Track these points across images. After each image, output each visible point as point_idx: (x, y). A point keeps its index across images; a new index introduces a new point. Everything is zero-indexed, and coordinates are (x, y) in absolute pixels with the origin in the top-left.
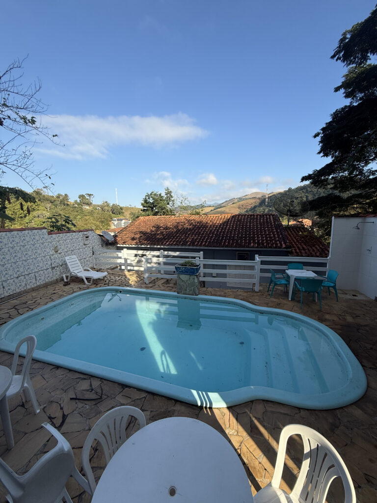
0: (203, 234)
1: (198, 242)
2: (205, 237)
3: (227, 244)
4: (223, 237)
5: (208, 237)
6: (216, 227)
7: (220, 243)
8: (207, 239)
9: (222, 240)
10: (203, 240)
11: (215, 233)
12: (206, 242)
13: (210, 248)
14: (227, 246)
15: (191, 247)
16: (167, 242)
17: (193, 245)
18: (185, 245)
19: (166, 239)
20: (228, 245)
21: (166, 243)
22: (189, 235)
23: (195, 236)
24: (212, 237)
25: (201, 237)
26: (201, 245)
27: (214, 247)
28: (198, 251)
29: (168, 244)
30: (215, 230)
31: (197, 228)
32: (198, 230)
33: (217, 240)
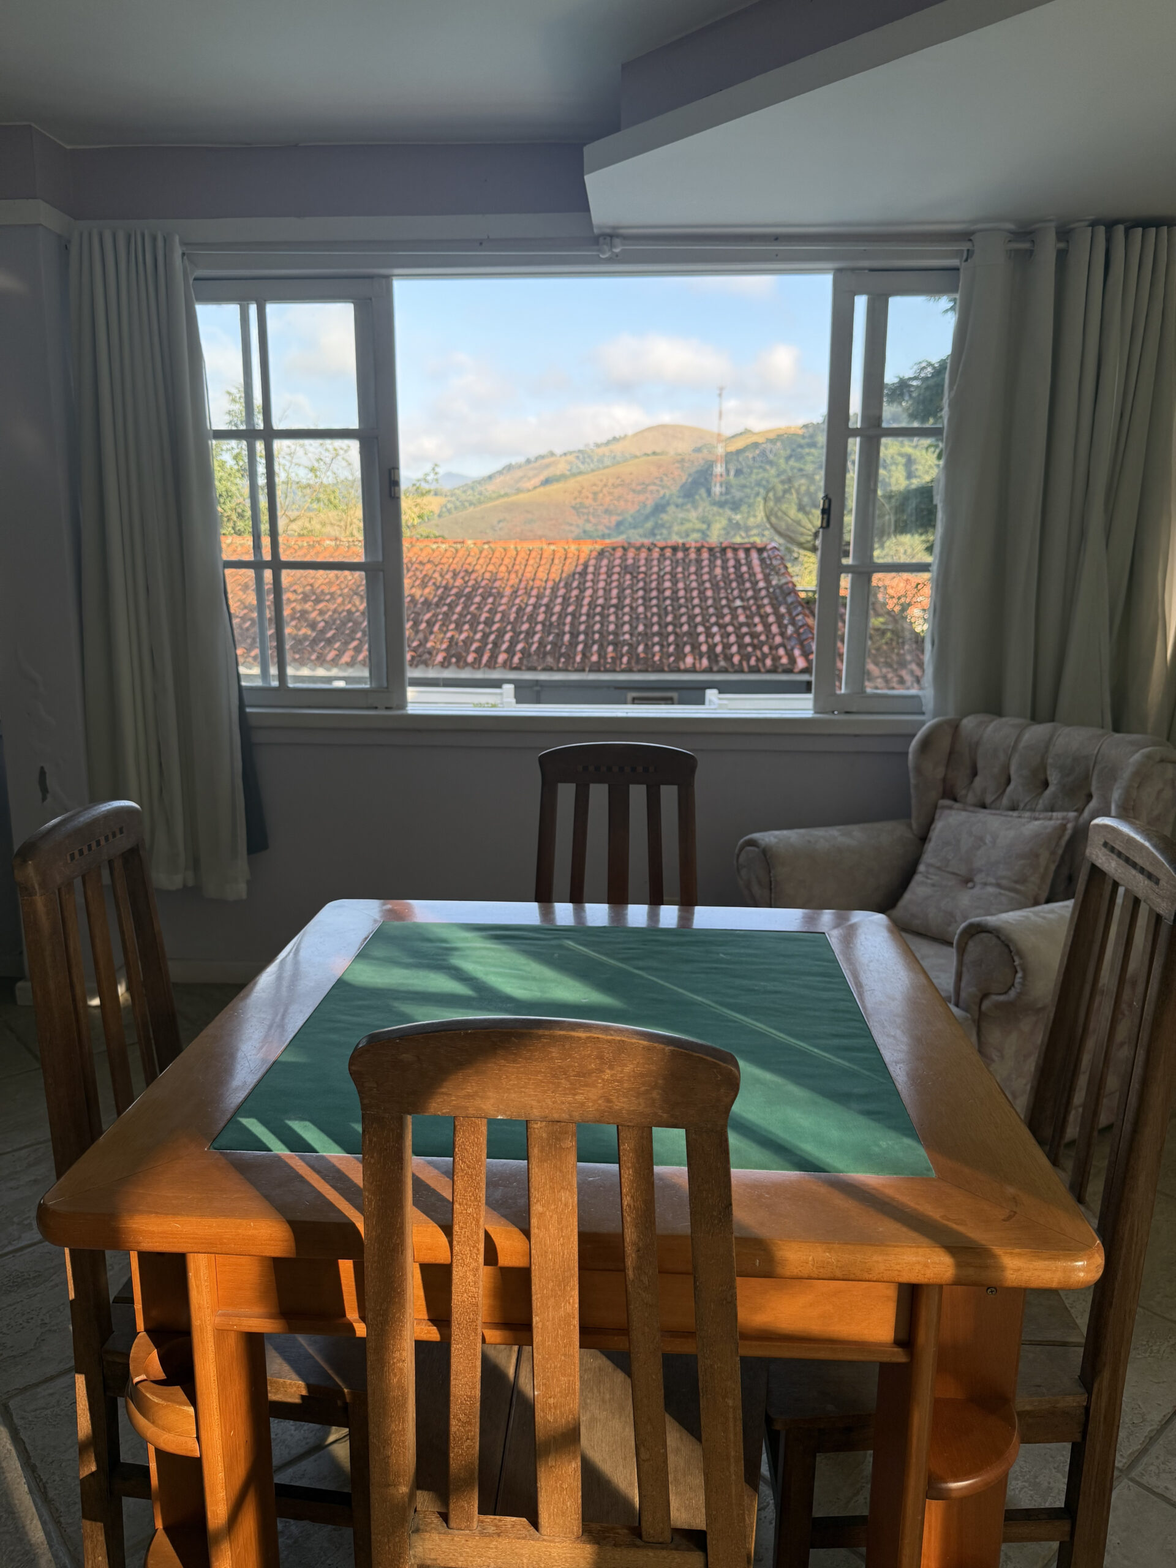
0: (489, 622)
1: (479, 652)
2: (501, 633)
3: (595, 658)
4: (574, 635)
5: (516, 634)
6: (539, 597)
7: (570, 657)
8: (513, 643)
9: (573, 644)
10: (496, 644)
11: (541, 618)
12: (510, 651)
14: (596, 668)
15: (448, 674)
16: (341, 653)
17: (461, 663)
18: (426, 663)
19: (330, 642)
20: (598, 662)
21: (339, 656)
22: (430, 624)
23: (459, 628)
24: (530, 633)
25: (486, 636)
26: (492, 664)
27: (544, 670)
28: (497, 684)
29: (346, 658)
30: (536, 606)
31: (458, 596)
32: (466, 606)
33: (554, 644)
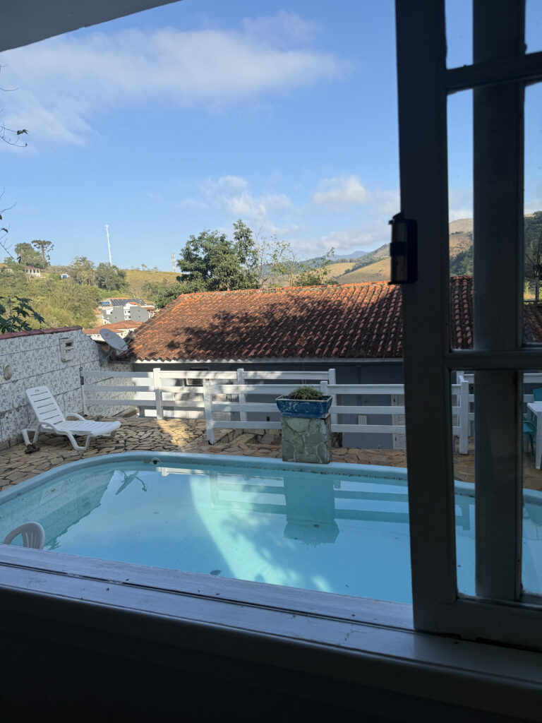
0: (332, 329)
1: (323, 347)
2: (337, 335)
3: (389, 349)
4: (379, 335)
5: (346, 335)
6: (362, 313)
7: (375, 349)
8: (343, 341)
9: (378, 340)
10: (333, 343)
11: (361, 326)
12: (340, 347)
13: (349, 361)
14: (390, 355)
15: (305, 360)
16: (250, 350)
17: (312, 354)
18: (293, 355)
19: (246, 344)
20: (391, 352)
21: (248, 353)
22: (300, 332)
23: (315, 334)
24: (353, 335)
25: (329, 336)
26: (328, 355)
27: (359, 357)
28: (325, 367)
29: (252, 354)
30: (360, 319)
31: (318, 315)
32: (321, 321)
33: (367, 341)
